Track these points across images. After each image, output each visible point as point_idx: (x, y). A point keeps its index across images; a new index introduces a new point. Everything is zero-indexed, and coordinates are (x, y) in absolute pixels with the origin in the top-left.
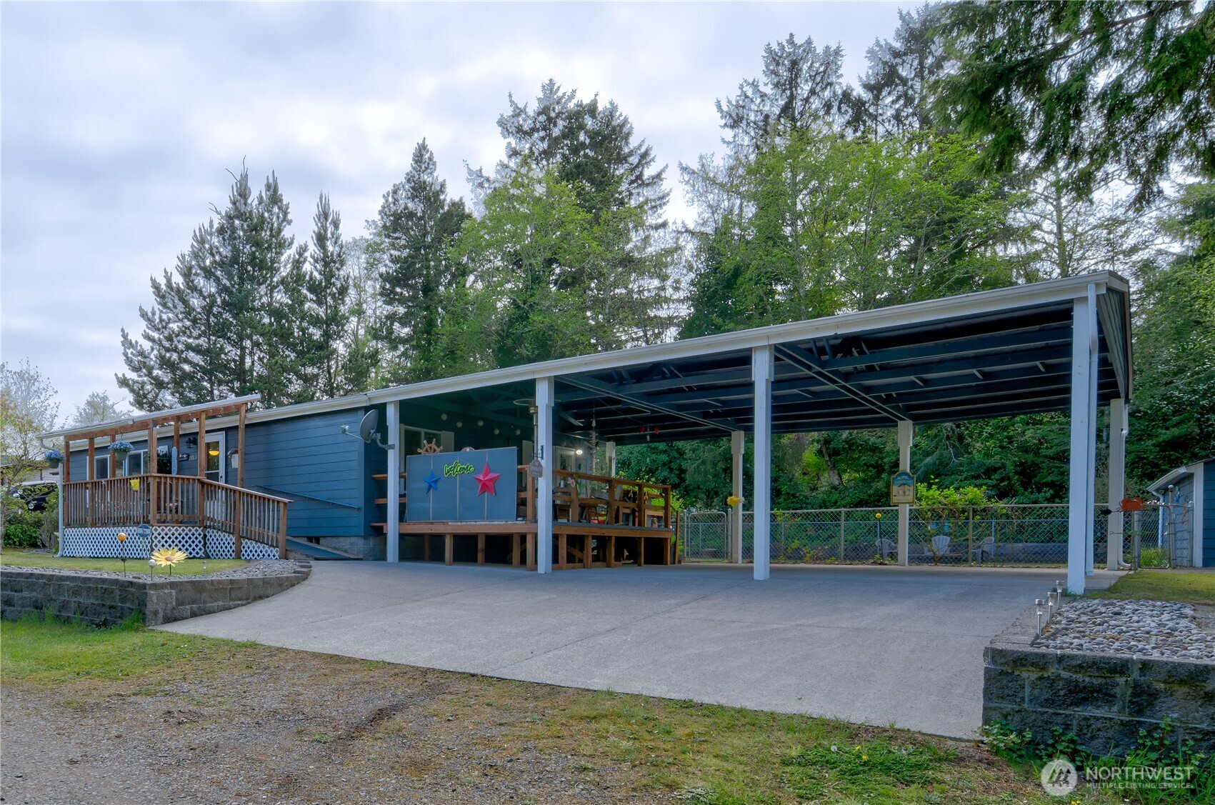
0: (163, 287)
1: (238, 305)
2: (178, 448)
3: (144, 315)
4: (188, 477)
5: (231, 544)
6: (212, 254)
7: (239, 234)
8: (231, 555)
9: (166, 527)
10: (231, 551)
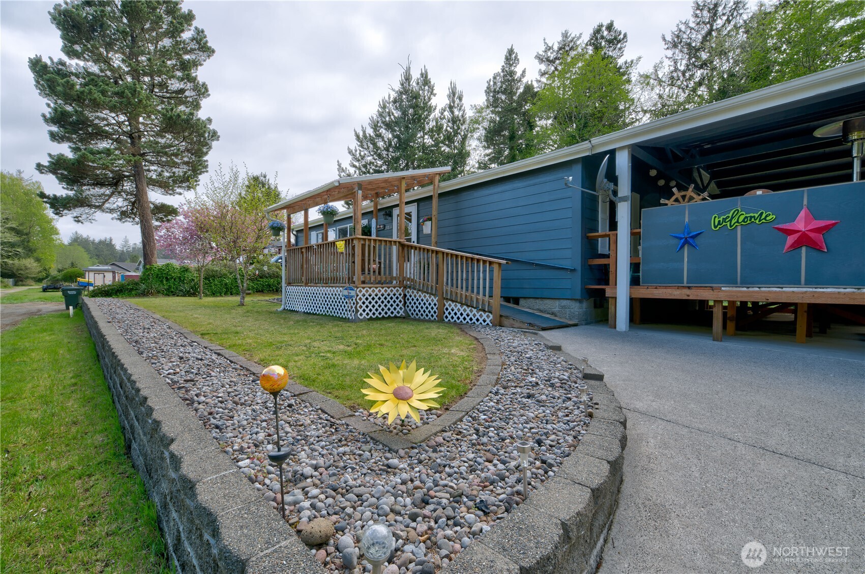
0: (361, 136)
1: (403, 145)
2: (377, 220)
3: (350, 152)
4: (390, 239)
5: (432, 305)
6: (390, 116)
7: (405, 103)
8: (432, 316)
9: (370, 288)
10: (432, 312)
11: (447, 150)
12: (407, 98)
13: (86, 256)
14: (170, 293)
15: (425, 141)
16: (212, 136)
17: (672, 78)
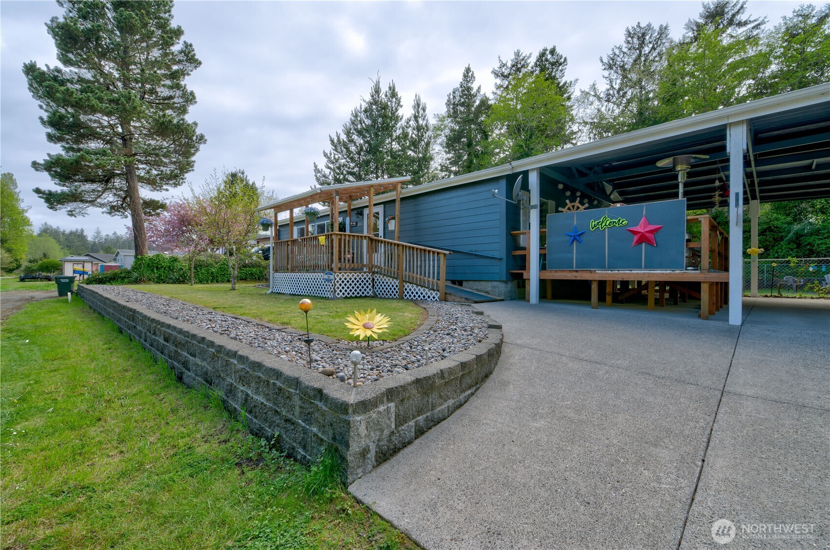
0: (335, 141)
1: (373, 150)
2: (350, 218)
3: (325, 155)
4: (361, 235)
5: (395, 286)
6: (361, 123)
7: (375, 113)
8: (395, 295)
9: (345, 273)
10: (395, 292)
11: (412, 154)
12: (377, 108)
13: (57, 246)
14: (160, 280)
15: (393, 146)
16: (200, 140)
17: (608, 95)
